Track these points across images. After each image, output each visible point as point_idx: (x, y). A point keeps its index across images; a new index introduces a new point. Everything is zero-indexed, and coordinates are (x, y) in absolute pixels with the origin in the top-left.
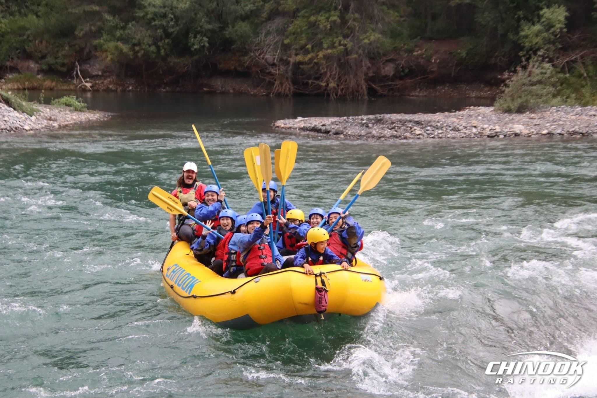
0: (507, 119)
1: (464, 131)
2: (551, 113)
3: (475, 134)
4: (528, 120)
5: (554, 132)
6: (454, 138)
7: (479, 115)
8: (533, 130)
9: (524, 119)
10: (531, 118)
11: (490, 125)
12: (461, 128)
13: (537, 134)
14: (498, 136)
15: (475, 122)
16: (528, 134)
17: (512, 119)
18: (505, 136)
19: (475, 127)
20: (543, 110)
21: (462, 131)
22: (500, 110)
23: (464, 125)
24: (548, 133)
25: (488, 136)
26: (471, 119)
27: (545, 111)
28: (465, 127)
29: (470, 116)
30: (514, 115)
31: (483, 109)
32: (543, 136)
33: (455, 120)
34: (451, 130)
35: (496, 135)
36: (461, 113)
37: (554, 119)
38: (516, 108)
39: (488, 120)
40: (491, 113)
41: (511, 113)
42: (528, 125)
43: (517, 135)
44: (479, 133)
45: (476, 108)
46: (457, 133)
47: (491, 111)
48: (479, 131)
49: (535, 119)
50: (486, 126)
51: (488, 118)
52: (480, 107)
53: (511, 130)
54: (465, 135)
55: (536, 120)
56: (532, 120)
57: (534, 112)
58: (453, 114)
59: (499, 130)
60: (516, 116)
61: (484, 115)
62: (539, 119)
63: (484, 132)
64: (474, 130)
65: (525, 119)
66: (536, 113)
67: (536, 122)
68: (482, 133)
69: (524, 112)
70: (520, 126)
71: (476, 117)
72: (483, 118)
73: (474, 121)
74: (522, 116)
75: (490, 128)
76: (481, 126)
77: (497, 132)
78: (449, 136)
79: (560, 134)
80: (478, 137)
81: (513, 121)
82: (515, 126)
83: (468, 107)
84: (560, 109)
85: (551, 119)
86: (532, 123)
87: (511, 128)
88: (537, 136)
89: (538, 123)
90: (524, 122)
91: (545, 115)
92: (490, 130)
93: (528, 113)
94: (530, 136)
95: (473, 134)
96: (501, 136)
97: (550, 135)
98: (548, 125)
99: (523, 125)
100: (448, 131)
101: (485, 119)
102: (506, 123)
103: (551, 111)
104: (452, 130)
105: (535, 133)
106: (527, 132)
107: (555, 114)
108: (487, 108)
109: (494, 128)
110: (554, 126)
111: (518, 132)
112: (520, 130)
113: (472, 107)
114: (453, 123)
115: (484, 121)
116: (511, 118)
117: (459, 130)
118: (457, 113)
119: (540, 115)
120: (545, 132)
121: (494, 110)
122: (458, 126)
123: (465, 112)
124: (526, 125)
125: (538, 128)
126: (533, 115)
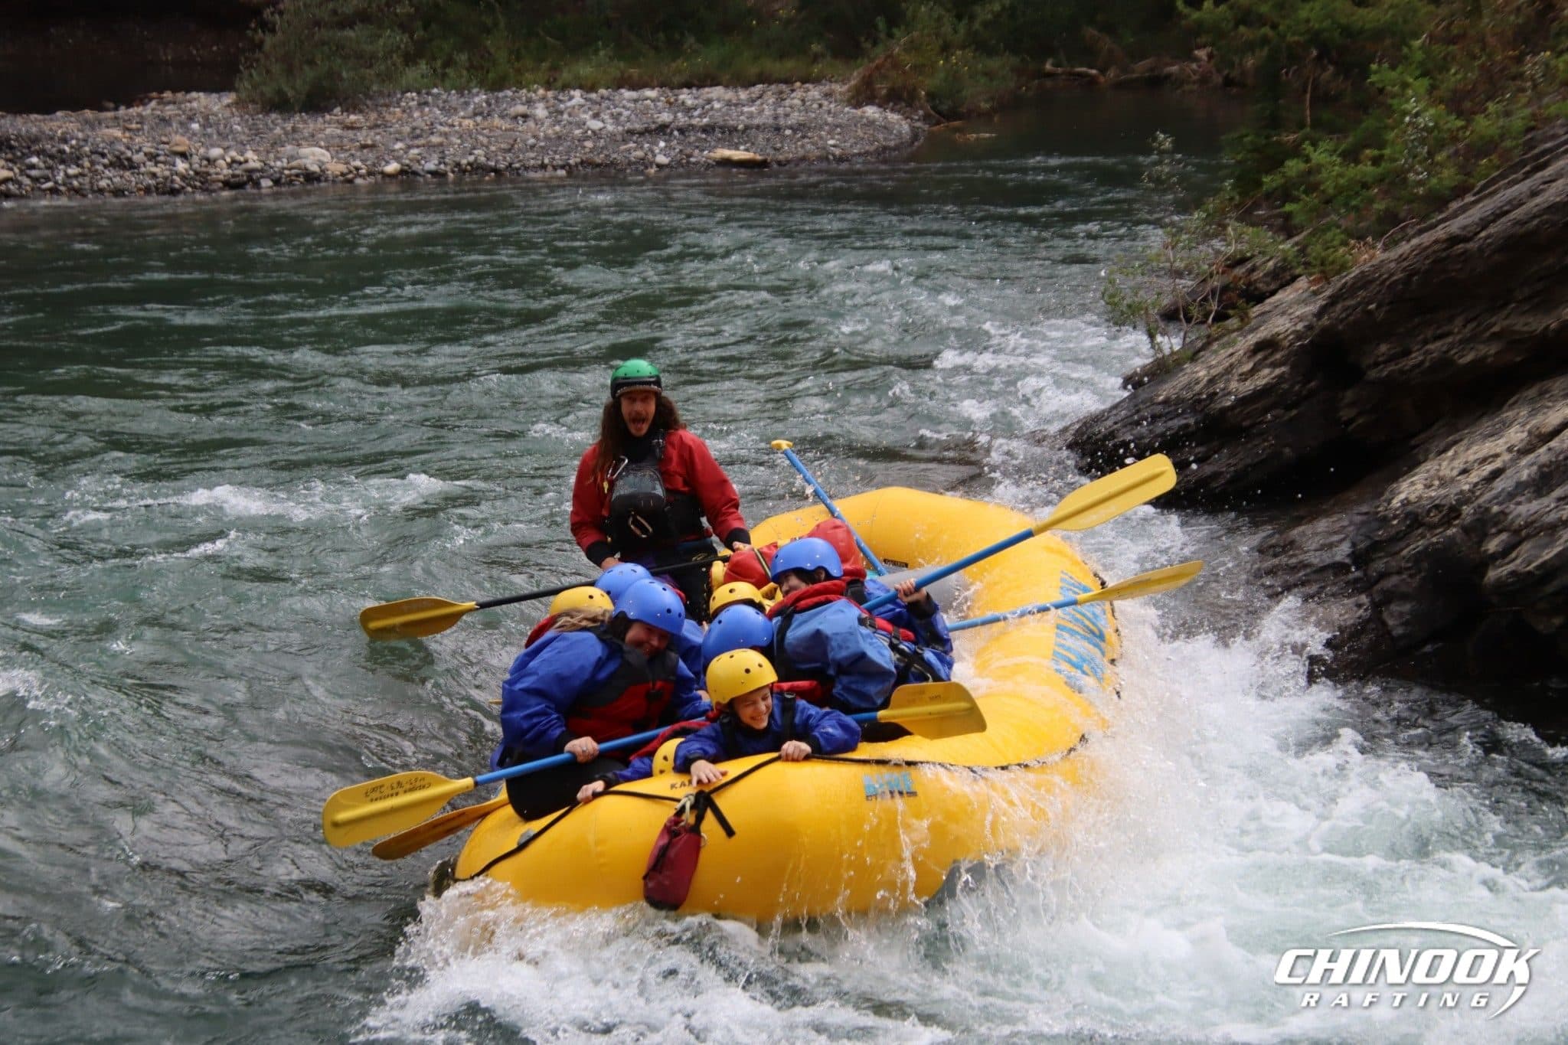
0: (278, 131)
1: (151, 167)
2: (404, 111)
3: (183, 178)
4: (339, 131)
5: (416, 167)
6: (118, 192)
7: (191, 119)
8: (358, 163)
9: (328, 131)
10: (351, 127)
11: (226, 149)
12: (138, 157)
13: (370, 173)
14: (257, 184)
15: (181, 142)
16: (343, 174)
17: (294, 130)
18: (277, 182)
19: (183, 155)
20: (382, 101)
21: (143, 169)
22: (253, 101)
23: (145, 149)
24: (402, 172)
25: (227, 184)
26: (169, 129)
27: (387, 106)
28: (152, 157)
29: (165, 121)
30: (297, 117)
31: (201, 100)
32: (387, 180)
33: (118, 133)
34: (105, 166)
35: (250, 179)
36: (134, 111)
37: (414, 129)
38: (303, 97)
39: (219, 134)
40: (227, 113)
41: (288, 111)
42: (342, 148)
43: (310, 177)
44: (197, 173)
45: (180, 95)
46: (127, 174)
47: (228, 106)
48: (196, 166)
49: (360, 129)
50: (216, 152)
51: (222, 127)
52: (194, 94)
53: (294, 163)
54: (152, 182)
55: (364, 132)
56: (350, 134)
57: (352, 107)
58: (110, 114)
59: (258, 165)
60: (305, 122)
61: (206, 118)
62: (370, 128)
63: (212, 170)
64: (181, 166)
65: (332, 130)
66: (361, 111)
67: (363, 137)
68: (208, 174)
69: (329, 110)
70: (317, 150)
71: (181, 124)
72: (204, 127)
73: (177, 138)
74: (320, 120)
75: (229, 160)
76: (202, 151)
77: (250, 171)
78: (103, 183)
79: (434, 173)
80: (194, 187)
81: (296, 136)
82: (305, 151)
83: (154, 94)
84: (430, 99)
85: (407, 129)
86: (352, 140)
87: (291, 158)
88: (371, 180)
89: (369, 142)
90: (327, 139)
91: (388, 117)
92: (229, 166)
93: (337, 110)
94: (351, 181)
95: (177, 179)
96: (266, 183)
97: (407, 175)
98: (399, 145)
99: (327, 148)
100: (100, 168)
101: (209, 130)
102: (276, 143)
103: (403, 104)
104: (112, 165)
105: (363, 171)
106: (342, 168)
107: (416, 114)
108: (214, 95)
109: (242, 159)
110: (415, 151)
111: (315, 168)
112: (321, 164)
113: (168, 95)
114: (112, 143)
115: (210, 136)
116: (289, 126)
117: (132, 166)
118: (122, 111)
119: (373, 116)
120: (392, 167)
121: (237, 104)
122: (129, 154)
123: (147, 110)
124: (336, 147)
125: (371, 156)
126: (353, 117)
